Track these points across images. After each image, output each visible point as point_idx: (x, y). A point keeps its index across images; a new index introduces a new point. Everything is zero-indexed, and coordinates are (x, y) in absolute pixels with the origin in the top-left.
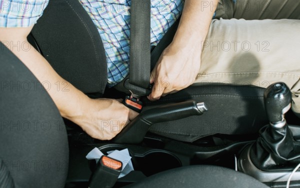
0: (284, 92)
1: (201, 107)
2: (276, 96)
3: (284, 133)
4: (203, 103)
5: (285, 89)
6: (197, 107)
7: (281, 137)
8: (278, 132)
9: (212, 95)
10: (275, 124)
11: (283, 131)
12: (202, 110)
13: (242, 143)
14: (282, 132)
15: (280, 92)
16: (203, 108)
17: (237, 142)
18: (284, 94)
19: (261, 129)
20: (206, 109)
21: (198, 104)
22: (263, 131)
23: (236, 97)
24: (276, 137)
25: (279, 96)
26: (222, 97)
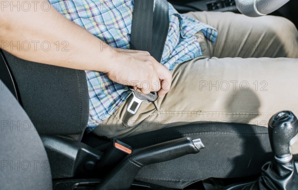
0: (292, 120)
1: (198, 144)
2: (282, 125)
3: (292, 168)
4: (199, 139)
5: (293, 117)
6: (193, 144)
7: (289, 172)
8: (285, 166)
9: (206, 133)
10: (280, 158)
11: (291, 166)
12: (198, 147)
13: (239, 185)
14: (289, 167)
15: (287, 120)
16: (200, 145)
17: (234, 185)
18: (292, 123)
19: (264, 166)
20: (204, 146)
21: (193, 141)
22: (266, 168)
23: (233, 134)
24: (282, 173)
25: (285, 125)
26: (217, 135)
